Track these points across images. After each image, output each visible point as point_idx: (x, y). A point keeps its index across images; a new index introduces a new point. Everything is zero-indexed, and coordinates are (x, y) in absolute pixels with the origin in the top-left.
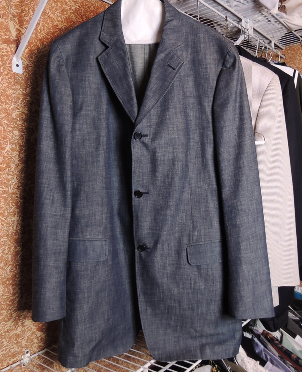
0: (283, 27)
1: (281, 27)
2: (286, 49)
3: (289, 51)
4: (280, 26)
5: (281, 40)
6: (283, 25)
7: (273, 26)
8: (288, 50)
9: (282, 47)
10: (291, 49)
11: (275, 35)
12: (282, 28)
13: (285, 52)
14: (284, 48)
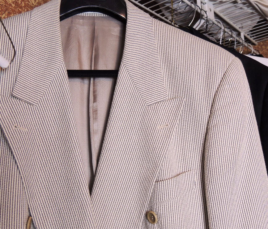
0: (254, 11)
1: (252, 11)
2: (259, 44)
3: (264, 47)
4: (250, 10)
5: (253, 32)
6: (254, 8)
7: (241, 11)
8: (261, 46)
9: (254, 41)
10: (265, 44)
11: (244, 25)
12: (252, 13)
13: (258, 47)
14: (256, 43)
